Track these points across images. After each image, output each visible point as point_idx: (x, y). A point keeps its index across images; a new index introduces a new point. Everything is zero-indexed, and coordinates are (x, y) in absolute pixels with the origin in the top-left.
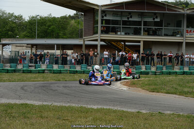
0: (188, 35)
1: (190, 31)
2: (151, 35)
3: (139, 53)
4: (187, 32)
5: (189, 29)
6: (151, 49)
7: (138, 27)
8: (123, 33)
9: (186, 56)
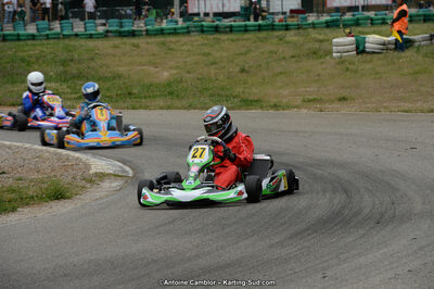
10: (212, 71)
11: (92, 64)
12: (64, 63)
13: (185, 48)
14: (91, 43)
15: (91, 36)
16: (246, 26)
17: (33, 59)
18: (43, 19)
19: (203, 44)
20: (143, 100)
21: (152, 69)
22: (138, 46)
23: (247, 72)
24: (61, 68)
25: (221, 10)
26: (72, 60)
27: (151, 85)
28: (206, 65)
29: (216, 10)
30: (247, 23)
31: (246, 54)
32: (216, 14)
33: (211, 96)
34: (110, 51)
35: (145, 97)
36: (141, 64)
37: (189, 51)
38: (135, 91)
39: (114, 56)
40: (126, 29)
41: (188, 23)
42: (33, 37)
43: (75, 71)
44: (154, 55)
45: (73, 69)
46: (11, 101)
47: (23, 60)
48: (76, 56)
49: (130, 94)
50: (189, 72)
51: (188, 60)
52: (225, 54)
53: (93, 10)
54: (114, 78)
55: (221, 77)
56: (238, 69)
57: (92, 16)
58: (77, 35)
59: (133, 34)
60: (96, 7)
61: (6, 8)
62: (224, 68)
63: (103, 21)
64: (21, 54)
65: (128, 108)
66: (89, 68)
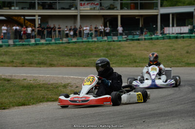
0: (82, 8)
1: (84, 4)
2: (46, 9)
3: (35, 27)
4: (81, 5)
5: (83, 2)
6: (47, 22)
7: (33, 1)
8: (17, 8)
9: (85, 28)
10: (173, 53)
11: (119, 50)
12: (107, 50)
13: (161, 44)
14: (120, 43)
15: (120, 41)
16: (190, 36)
17: (94, 49)
18: (100, 36)
19: (169, 42)
20: (141, 64)
21: (146, 52)
22: (140, 43)
23: (190, 53)
24: (106, 52)
25: (179, 32)
26: (110, 49)
27: (145, 58)
28: (170, 50)
29: (177, 32)
30: (191, 35)
31: (189, 46)
32: (177, 33)
33: (172, 62)
34: (127, 45)
35: (142, 63)
36: (141, 50)
37: (163, 45)
38: (138, 61)
39: (129, 47)
40: (135, 38)
41: (164, 36)
42: (95, 42)
43: (111, 53)
44: (147, 47)
45: (111, 52)
46: (84, 65)
47: (89, 49)
48: (112, 47)
49: (135, 62)
50: (162, 53)
51: (162, 48)
52: (179, 46)
53: (121, 32)
54: (129, 56)
55: (177, 55)
56: (185, 52)
57: (121, 34)
58: (114, 41)
59: (139, 40)
60: (123, 31)
61: (85, 32)
62: (179, 51)
63: (126, 36)
64: (88, 47)
65: (134, 67)
66: (118, 52)
